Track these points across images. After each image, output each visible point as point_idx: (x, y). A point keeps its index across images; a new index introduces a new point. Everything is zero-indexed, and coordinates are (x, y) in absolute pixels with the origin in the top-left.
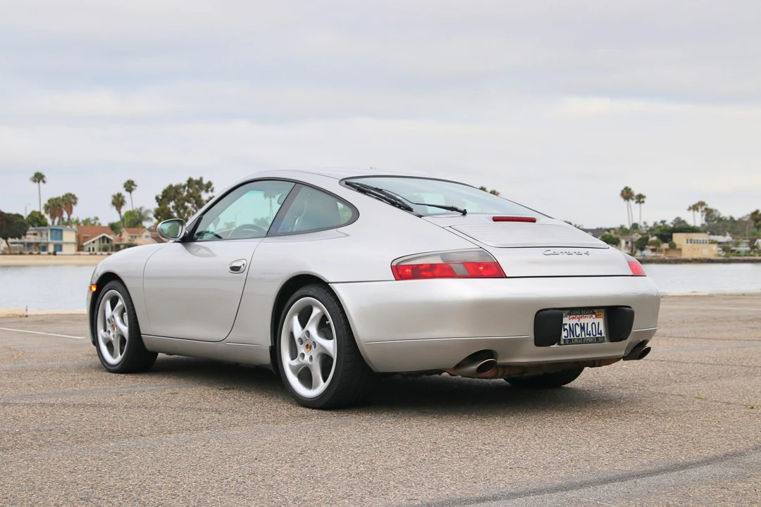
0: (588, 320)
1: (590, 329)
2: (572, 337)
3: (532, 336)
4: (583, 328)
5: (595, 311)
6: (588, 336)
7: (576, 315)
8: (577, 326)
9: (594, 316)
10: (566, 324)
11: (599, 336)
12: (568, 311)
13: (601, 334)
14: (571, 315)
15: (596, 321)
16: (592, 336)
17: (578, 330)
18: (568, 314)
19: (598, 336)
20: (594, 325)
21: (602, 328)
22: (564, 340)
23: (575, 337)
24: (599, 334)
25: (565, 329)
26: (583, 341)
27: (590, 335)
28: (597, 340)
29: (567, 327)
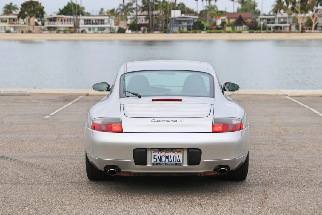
0: (171, 155)
1: (172, 158)
2: (159, 162)
3: (133, 160)
4: (167, 158)
5: (176, 150)
6: (171, 162)
7: (163, 151)
8: (163, 157)
9: (176, 152)
10: (156, 156)
11: (179, 162)
12: (158, 150)
13: (180, 161)
14: (159, 151)
15: (177, 155)
16: (173, 162)
17: (164, 159)
18: (158, 151)
19: (177, 162)
20: (175, 157)
21: (180, 158)
22: (153, 163)
23: (161, 162)
24: (178, 161)
25: (154, 158)
26: (166, 164)
27: (172, 161)
28: (176, 164)
29: (155, 157)
